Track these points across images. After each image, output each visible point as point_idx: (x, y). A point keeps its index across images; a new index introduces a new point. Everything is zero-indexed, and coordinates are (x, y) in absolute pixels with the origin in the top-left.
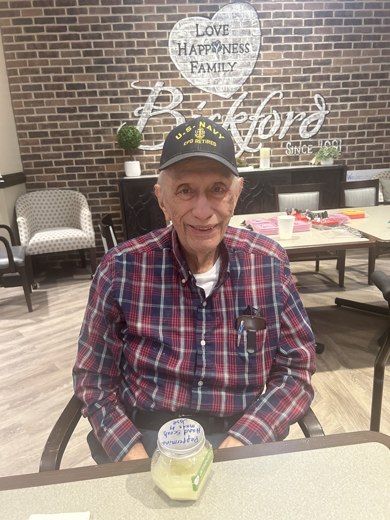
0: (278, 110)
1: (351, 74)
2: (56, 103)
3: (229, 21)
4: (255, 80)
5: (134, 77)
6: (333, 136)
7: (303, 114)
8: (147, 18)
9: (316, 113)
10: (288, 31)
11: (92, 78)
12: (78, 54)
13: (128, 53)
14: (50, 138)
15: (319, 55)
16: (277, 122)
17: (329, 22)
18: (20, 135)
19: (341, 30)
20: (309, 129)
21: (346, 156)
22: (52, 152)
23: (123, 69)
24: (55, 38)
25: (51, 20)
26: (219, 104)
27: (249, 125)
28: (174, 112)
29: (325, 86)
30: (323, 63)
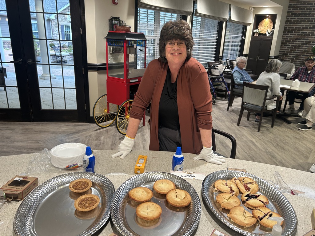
2: (296, 37)
14: (290, 47)
18: (281, 45)
22: (289, 51)
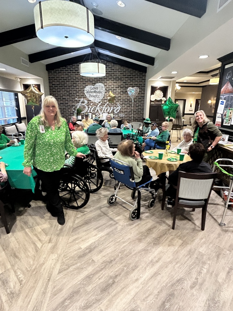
0: (109, 106)
1: (126, 99)
3: (98, 87)
4: (104, 99)
5: (77, 97)
6: (122, 113)
7: (115, 107)
8: (80, 85)
9: (118, 107)
10: (111, 89)
11: (67, 97)
12: (65, 92)
13: (76, 92)
15: (119, 95)
16: (109, 109)
17: (120, 88)
19: (124, 90)
20: (117, 111)
21: (126, 118)
23: (74, 95)
24: (60, 88)
25: (60, 85)
26: (95, 104)
27: (102, 109)
28: (86, 105)
29: (120, 101)
30: (119, 96)
